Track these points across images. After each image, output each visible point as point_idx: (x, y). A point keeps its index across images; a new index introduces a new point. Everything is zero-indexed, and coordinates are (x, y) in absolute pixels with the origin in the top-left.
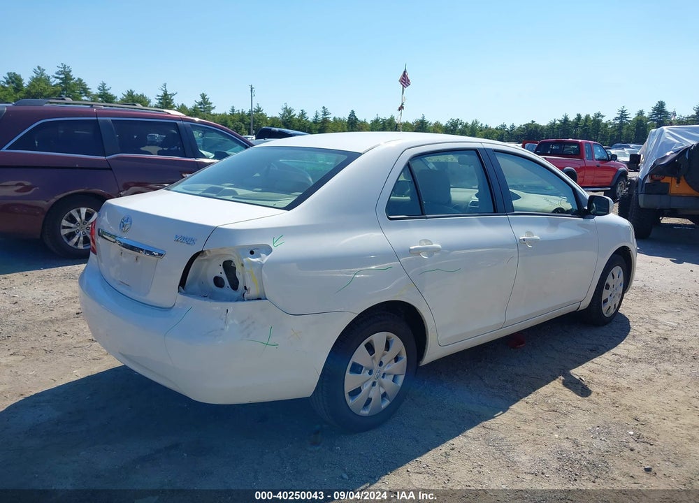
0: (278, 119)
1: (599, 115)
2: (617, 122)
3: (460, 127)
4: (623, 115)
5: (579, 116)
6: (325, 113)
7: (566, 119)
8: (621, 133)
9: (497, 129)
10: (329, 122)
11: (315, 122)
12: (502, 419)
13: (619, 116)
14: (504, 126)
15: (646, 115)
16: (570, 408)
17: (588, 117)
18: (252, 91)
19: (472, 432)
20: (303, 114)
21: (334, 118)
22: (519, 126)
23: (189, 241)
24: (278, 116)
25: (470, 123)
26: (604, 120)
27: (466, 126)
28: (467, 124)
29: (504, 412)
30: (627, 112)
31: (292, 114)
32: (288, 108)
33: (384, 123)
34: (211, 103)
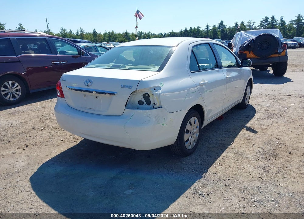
0: (59, 34)
1: (199, 27)
2: (206, 30)
3: (143, 35)
4: (208, 27)
5: (191, 28)
6: (82, 31)
7: (186, 30)
8: (208, 34)
9: (158, 35)
10: (84, 35)
11: (77, 35)
12: (233, 145)
13: (206, 27)
14: (161, 33)
15: (217, 27)
16: (253, 138)
17: (194, 28)
18: (47, 21)
19: (227, 150)
20: (71, 32)
21: (86, 33)
22: (167, 33)
23: (130, 87)
24: (59, 33)
25: (147, 33)
26: (201, 29)
27: (145, 34)
28: (145, 33)
29: (233, 142)
30: (210, 26)
31: (66, 32)
32: (64, 29)
33: (109, 34)
34: (25, 28)
